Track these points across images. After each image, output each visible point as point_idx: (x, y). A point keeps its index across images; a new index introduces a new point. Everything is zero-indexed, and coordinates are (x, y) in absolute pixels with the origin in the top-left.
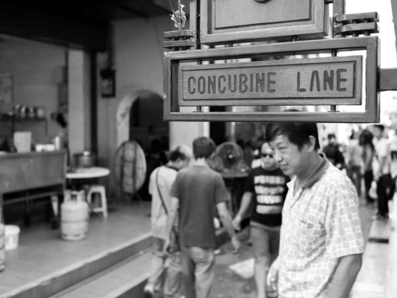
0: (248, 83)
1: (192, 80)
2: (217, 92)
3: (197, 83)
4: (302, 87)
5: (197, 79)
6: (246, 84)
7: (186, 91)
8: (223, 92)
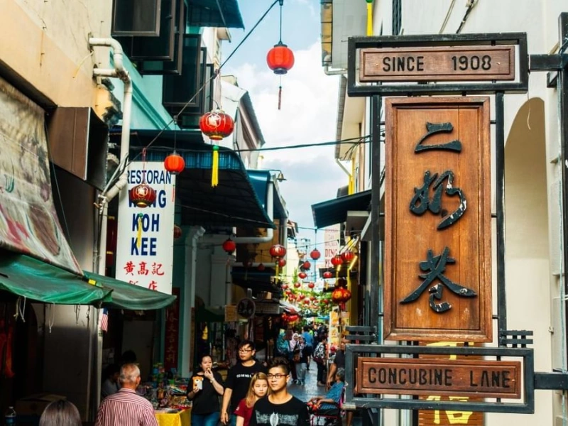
0: (427, 377)
1: (372, 371)
2: (398, 382)
3: (377, 373)
4: (474, 383)
5: (378, 370)
6: (426, 377)
7: (366, 380)
8: (403, 383)
